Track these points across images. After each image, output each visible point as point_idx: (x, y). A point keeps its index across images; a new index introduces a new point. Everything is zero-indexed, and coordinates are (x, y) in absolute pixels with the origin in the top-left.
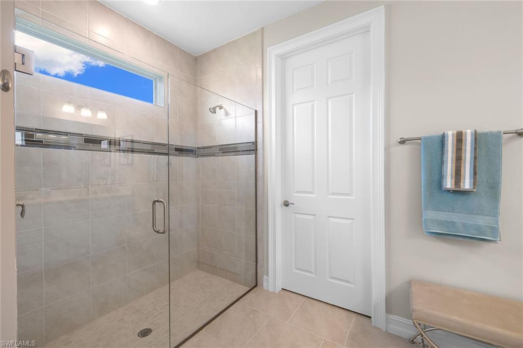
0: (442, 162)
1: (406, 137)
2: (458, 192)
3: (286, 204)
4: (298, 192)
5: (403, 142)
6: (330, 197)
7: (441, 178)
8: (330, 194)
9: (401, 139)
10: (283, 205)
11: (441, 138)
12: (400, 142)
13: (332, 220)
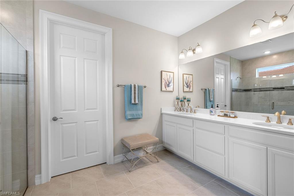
0: (131, 94)
1: (120, 84)
2: (135, 104)
3: (55, 119)
4: (64, 111)
5: (118, 86)
6: (85, 111)
7: (131, 99)
8: (85, 109)
9: (118, 85)
10: (52, 120)
11: (130, 86)
12: (117, 86)
13: (87, 123)
